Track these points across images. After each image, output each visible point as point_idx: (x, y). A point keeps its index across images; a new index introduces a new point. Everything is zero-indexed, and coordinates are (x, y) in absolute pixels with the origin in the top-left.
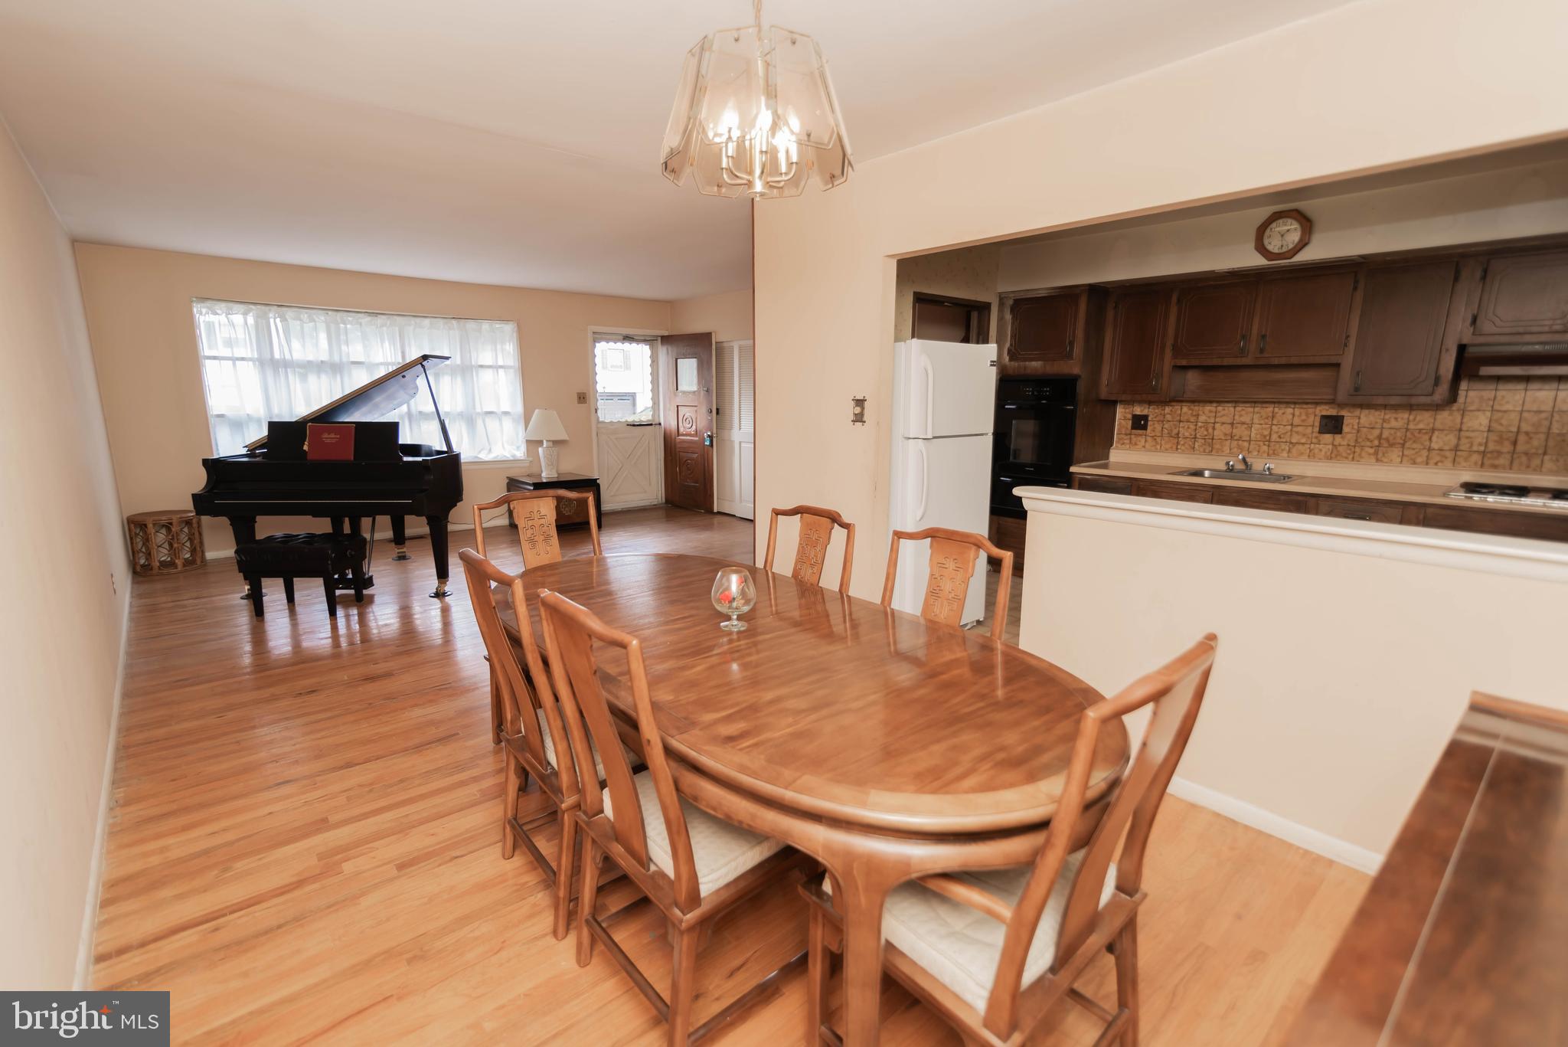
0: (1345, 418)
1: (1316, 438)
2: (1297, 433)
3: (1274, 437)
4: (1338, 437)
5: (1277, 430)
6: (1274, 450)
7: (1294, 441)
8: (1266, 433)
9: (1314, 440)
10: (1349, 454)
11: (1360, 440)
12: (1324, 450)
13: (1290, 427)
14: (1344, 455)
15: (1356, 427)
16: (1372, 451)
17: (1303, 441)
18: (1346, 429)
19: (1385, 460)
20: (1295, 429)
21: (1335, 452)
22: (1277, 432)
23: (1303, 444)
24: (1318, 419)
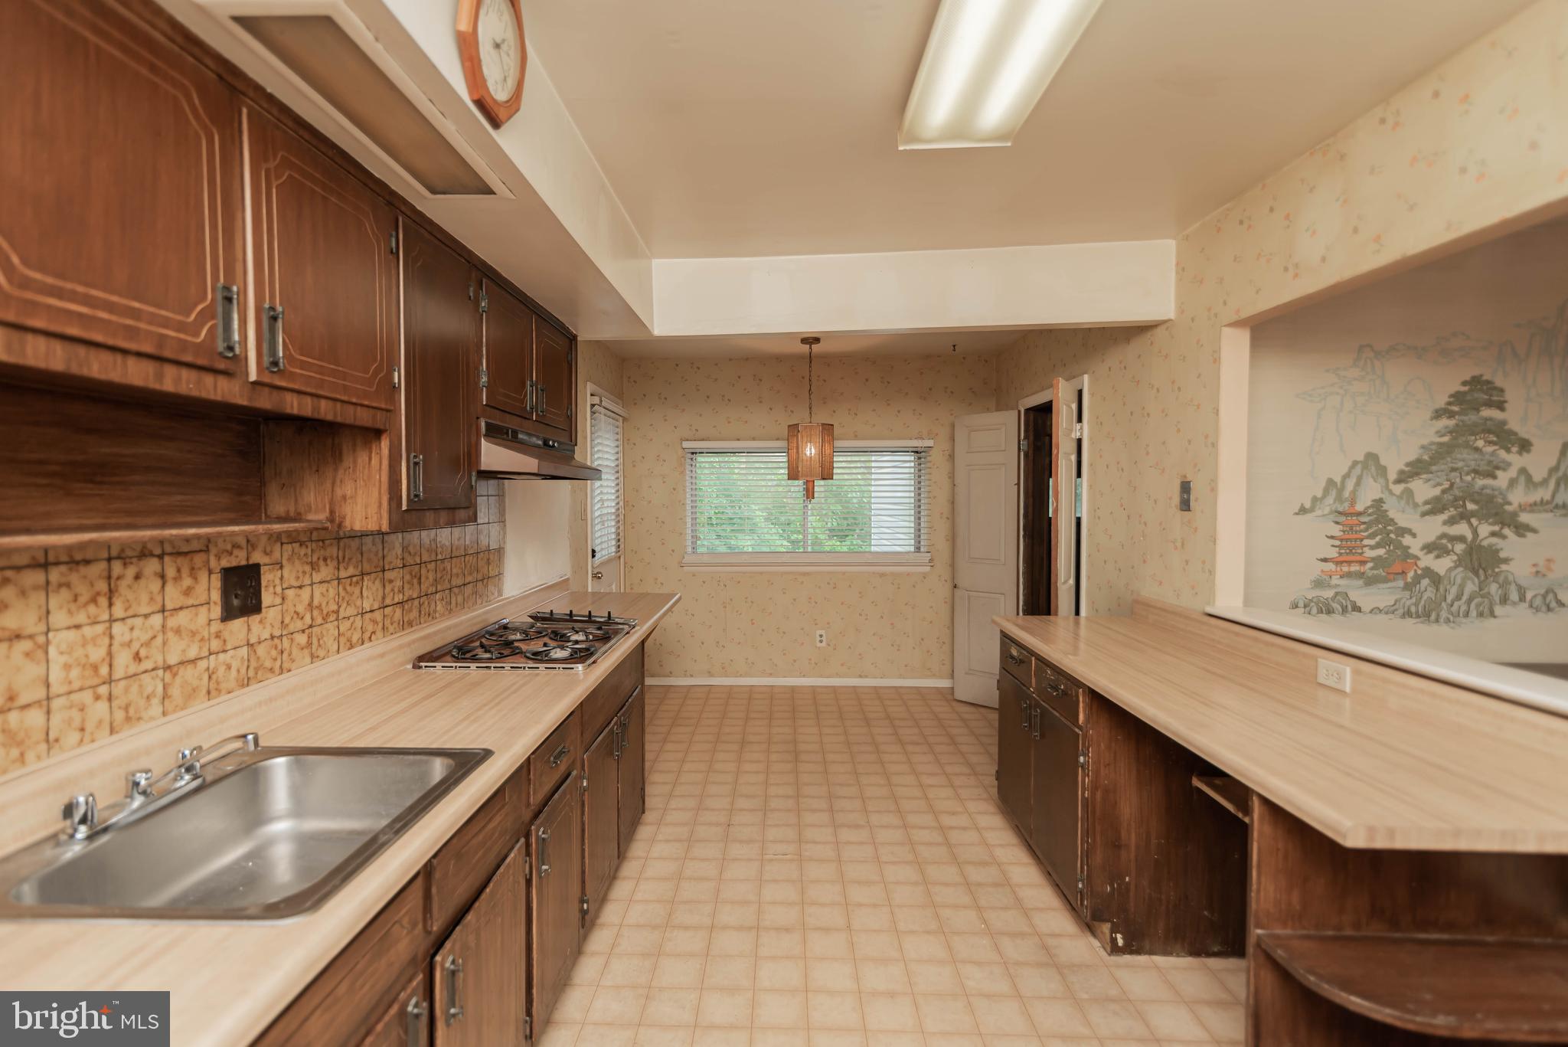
0: (263, 569)
1: (218, 636)
2: (178, 631)
3: (123, 661)
4: (254, 619)
5: (127, 637)
6: (126, 708)
7: (172, 660)
8: (97, 654)
9: (215, 644)
10: (275, 659)
11: (287, 620)
12: (235, 665)
13: (157, 620)
14: (268, 664)
15: (279, 589)
16: (302, 639)
17: (192, 653)
18: (267, 598)
19: (321, 653)
20: (172, 622)
21: (253, 664)
22: (129, 644)
23: (194, 661)
24: (216, 582)
